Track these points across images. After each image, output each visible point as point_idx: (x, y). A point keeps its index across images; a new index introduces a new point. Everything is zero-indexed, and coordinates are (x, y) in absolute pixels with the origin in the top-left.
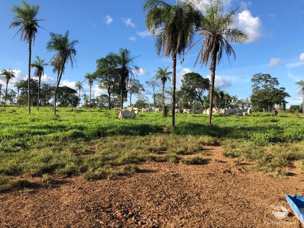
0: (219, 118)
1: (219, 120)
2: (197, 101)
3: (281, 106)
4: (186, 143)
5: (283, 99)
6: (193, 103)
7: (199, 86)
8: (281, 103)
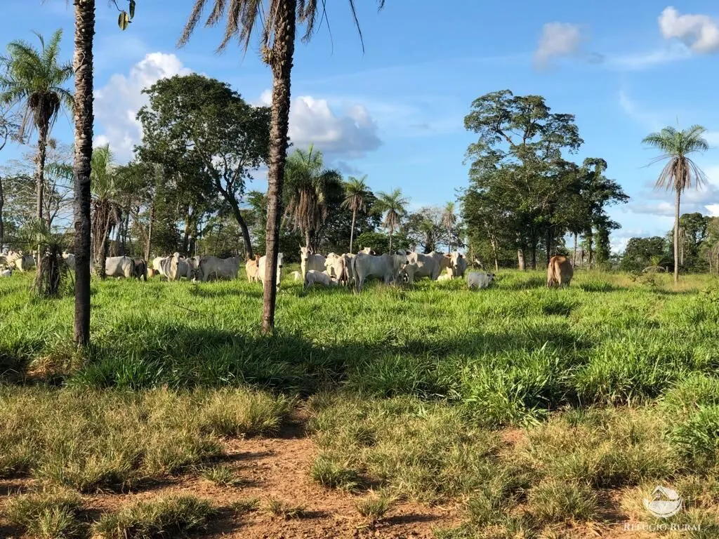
0: (316, 300)
1: (317, 308)
2: (220, 215)
3: (591, 242)
4: (136, 429)
5: (599, 210)
6: (204, 226)
7: (227, 143)
8: (588, 229)
